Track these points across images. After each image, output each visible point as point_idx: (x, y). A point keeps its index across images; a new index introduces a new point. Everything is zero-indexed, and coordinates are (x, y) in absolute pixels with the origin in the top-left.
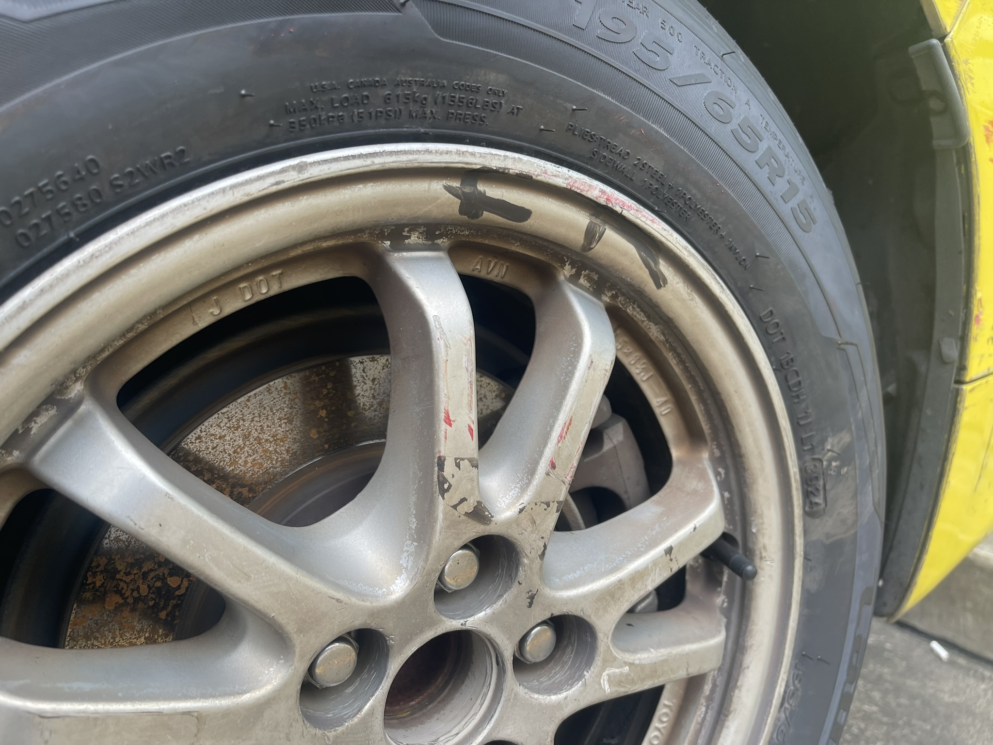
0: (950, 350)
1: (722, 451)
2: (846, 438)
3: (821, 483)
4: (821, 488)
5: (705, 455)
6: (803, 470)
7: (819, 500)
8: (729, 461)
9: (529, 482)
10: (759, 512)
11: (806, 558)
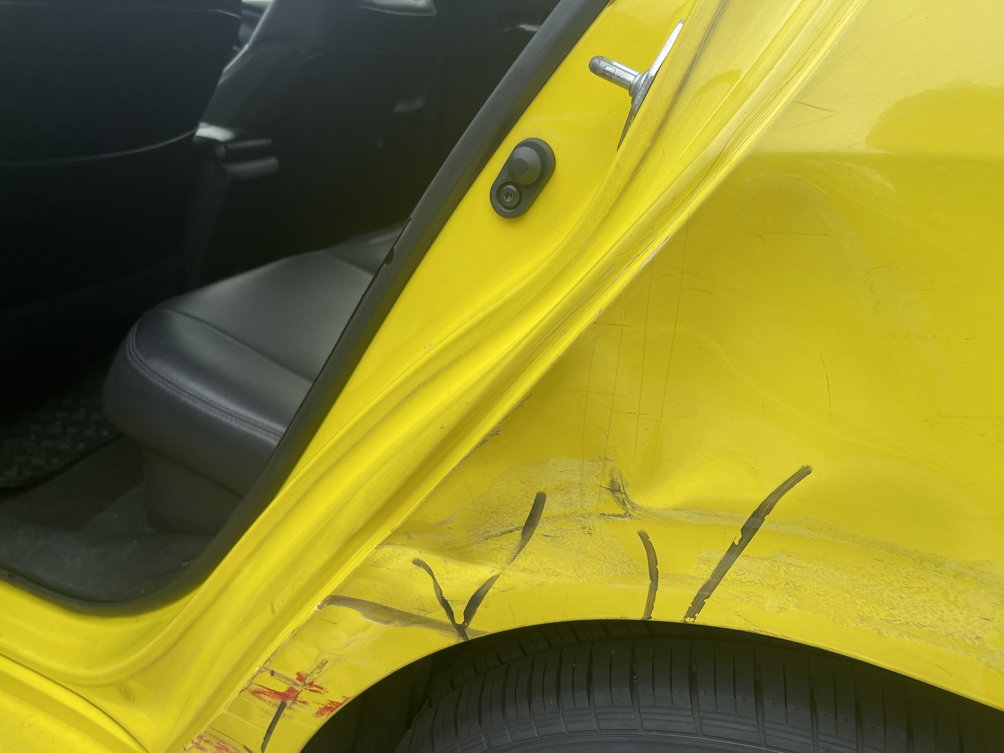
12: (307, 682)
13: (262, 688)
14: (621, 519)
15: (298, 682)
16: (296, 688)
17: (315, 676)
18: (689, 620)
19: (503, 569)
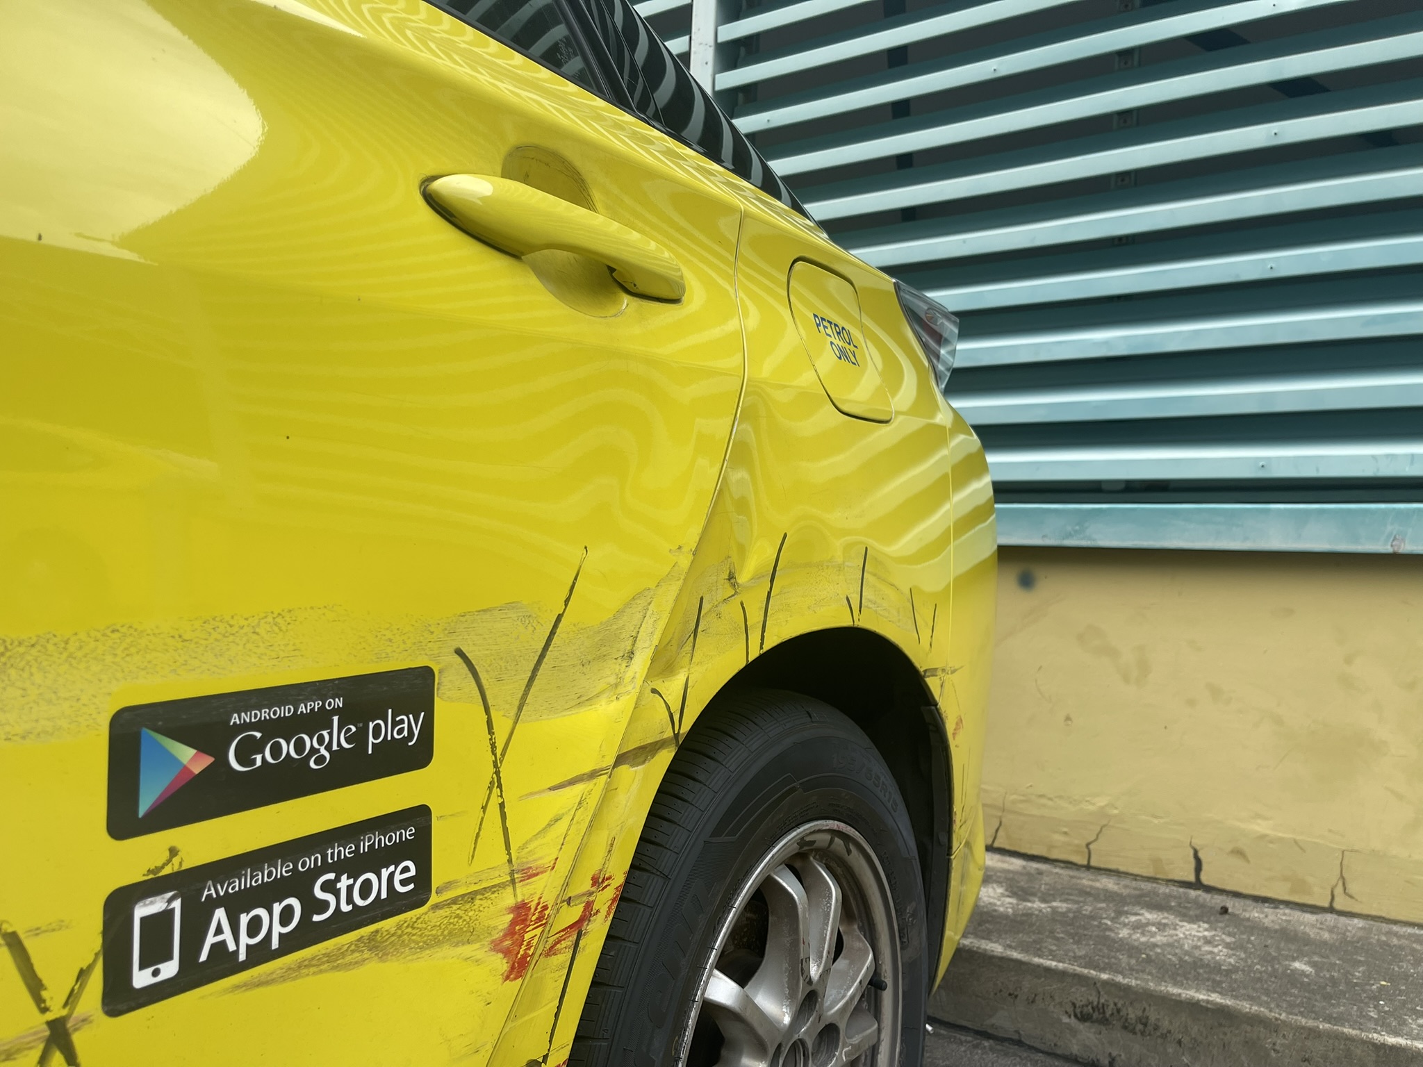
0: (943, 839)
1: (863, 923)
2: (914, 904)
3: (906, 930)
4: (906, 933)
5: (856, 927)
6: (899, 925)
7: (905, 940)
8: (866, 927)
9: (821, 963)
10: (882, 953)
11: (903, 973)
12: (600, 880)
13: (558, 935)
14: (733, 598)
15: (594, 889)
16: (591, 899)
17: (606, 866)
18: (762, 652)
19: (689, 669)
